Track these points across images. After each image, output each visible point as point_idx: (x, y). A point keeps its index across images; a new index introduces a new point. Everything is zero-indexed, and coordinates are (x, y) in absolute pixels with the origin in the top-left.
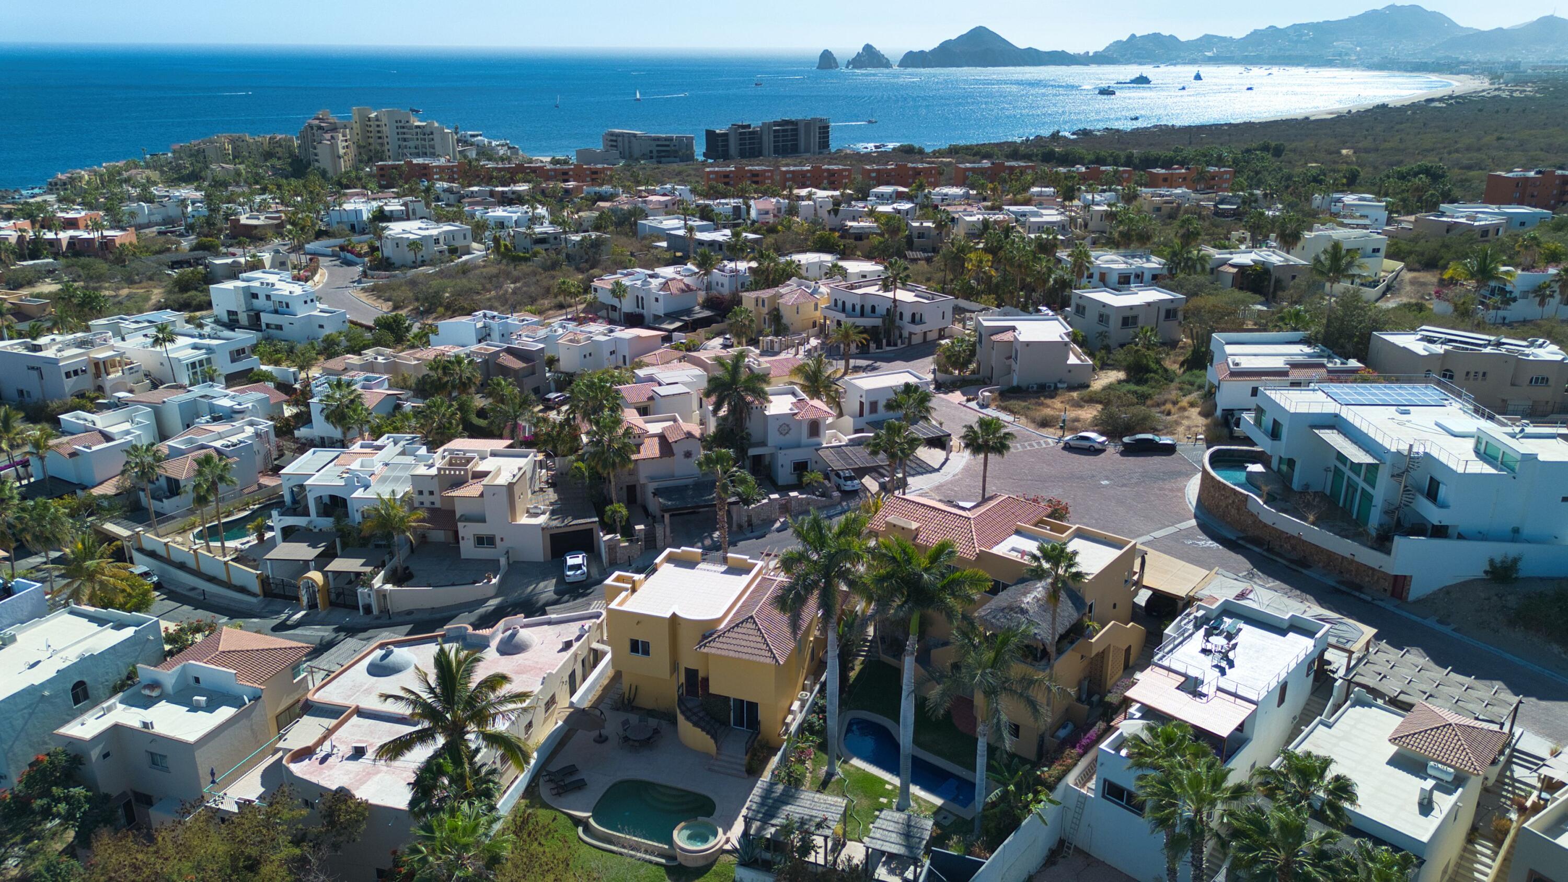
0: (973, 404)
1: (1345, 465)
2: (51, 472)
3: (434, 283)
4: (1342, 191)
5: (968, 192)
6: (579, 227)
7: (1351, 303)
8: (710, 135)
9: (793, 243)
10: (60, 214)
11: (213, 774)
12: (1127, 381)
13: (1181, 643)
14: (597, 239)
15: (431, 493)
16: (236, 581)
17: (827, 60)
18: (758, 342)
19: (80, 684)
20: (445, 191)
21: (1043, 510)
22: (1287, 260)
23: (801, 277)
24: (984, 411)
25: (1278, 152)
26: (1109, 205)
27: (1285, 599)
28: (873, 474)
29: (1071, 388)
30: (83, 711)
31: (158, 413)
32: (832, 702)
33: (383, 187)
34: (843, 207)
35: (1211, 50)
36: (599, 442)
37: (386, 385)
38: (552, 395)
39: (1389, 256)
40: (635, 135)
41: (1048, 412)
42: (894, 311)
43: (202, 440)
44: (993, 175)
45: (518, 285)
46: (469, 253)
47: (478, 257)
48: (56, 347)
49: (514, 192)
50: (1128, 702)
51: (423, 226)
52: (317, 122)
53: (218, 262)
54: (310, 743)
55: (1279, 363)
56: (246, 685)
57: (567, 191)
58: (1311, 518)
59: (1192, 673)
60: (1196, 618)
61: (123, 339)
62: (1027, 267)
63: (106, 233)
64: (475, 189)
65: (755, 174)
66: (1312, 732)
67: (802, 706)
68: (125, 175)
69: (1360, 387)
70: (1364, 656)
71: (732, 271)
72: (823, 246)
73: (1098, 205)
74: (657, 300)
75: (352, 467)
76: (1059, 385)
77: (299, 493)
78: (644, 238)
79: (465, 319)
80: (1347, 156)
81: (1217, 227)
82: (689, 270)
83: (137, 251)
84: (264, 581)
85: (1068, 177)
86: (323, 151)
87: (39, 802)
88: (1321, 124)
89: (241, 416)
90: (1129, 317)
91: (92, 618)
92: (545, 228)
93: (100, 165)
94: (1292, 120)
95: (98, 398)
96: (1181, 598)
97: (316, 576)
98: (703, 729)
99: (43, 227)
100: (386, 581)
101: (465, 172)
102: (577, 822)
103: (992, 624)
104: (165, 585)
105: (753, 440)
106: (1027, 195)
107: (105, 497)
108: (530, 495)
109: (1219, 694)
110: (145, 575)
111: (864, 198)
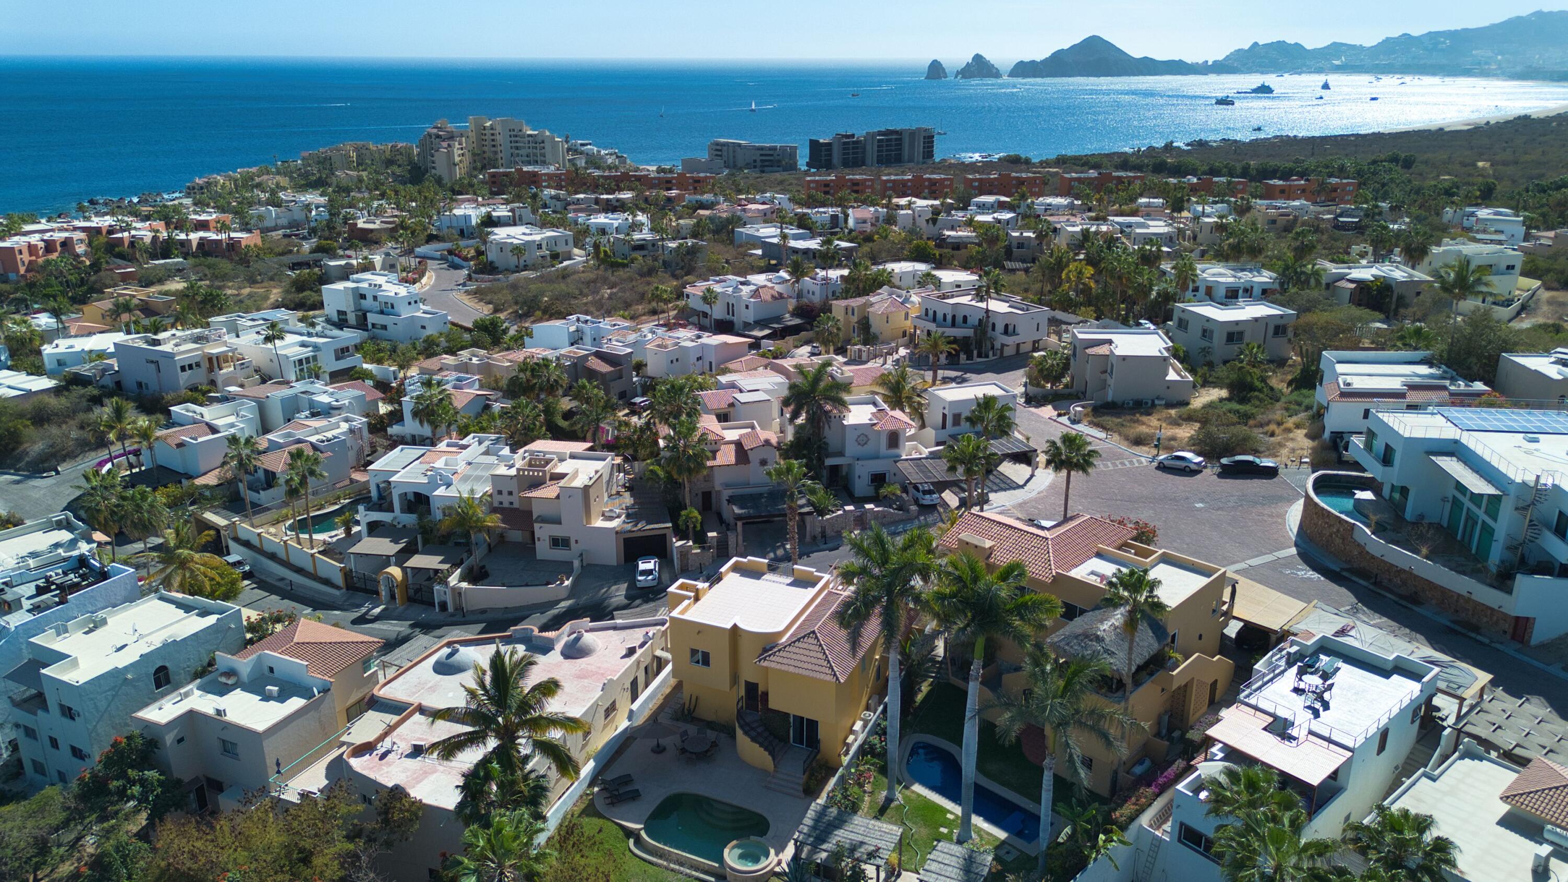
0: (1064, 420)
1: (1465, 495)
2: (161, 461)
3: (533, 287)
4: (1477, 205)
5: (1072, 203)
6: (677, 234)
7: (1480, 322)
8: (814, 145)
9: (889, 251)
10: (193, 217)
11: (278, 764)
12: (1229, 399)
13: (1271, 680)
14: (694, 245)
15: (510, 493)
16: (322, 573)
17: (936, 69)
18: (846, 351)
19: (163, 669)
20: (552, 198)
21: (1128, 533)
22: (1411, 276)
23: (893, 286)
24: (1075, 426)
25: (1408, 164)
26: (1221, 217)
27: (1392, 639)
28: (955, 489)
29: (1170, 405)
30: (163, 695)
31: (262, 408)
32: (894, 724)
33: (493, 194)
34: (942, 216)
35: (1339, 58)
36: (675, 447)
37: (477, 385)
38: (638, 400)
39: (1525, 273)
40: (739, 145)
41: (1143, 429)
42: (986, 322)
43: (299, 434)
44: (1099, 185)
45: (614, 290)
46: (570, 259)
47: (579, 263)
48: (174, 342)
49: (618, 200)
50: (1210, 741)
51: (528, 231)
52: (435, 131)
53: (332, 263)
54: (371, 738)
55: (1395, 384)
56: (316, 677)
57: (669, 199)
58: (1424, 551)
59: (1282, 713)
60: (1289, 654)
61: (238, 336)
62: (1128, 279)
63: (233, 235)
64: (581, 196)
65: (855, 183)
66: (1414, 784)
67: (865, 726)
68: (257, 180)
69: (1485, 413)
70: (1477, 704)
71: (823, 279)
72: (919, 256)
73: (1208, 216)
74: (747, 307)
75: (436, 465)
76: (1157, 402)
77: (385, 489)
78: (740, 246)
79: (558, 323)
80: (1483, 169)
81: (1335, 240)
82: (781, 277)
83: (260, 253)
84: (347, 574)
85: (1177, 187)
86: (439, 158)
87: (115, 783)
88: (1456, 135)
89: (337, 412)
90: (1235, 333)
91: (179, 605)
92: (645, 235)
93: (235, 171)
94: (1425, 131)
95: (210, 391)
96: (1275, 632)
97: (395, 571)
98: (761, 745)
99: (176, 228)
100: (462, 579)
101: (572, 180)
102: (629, 833)
103: (1065, 651)
104: (257, 574)
105: (830, 450)
106: (1134, 206)
107: (206, 486)
108: (606, 498)
109: (1311, 737)
110: (238, 564)
111: (965, 208)
